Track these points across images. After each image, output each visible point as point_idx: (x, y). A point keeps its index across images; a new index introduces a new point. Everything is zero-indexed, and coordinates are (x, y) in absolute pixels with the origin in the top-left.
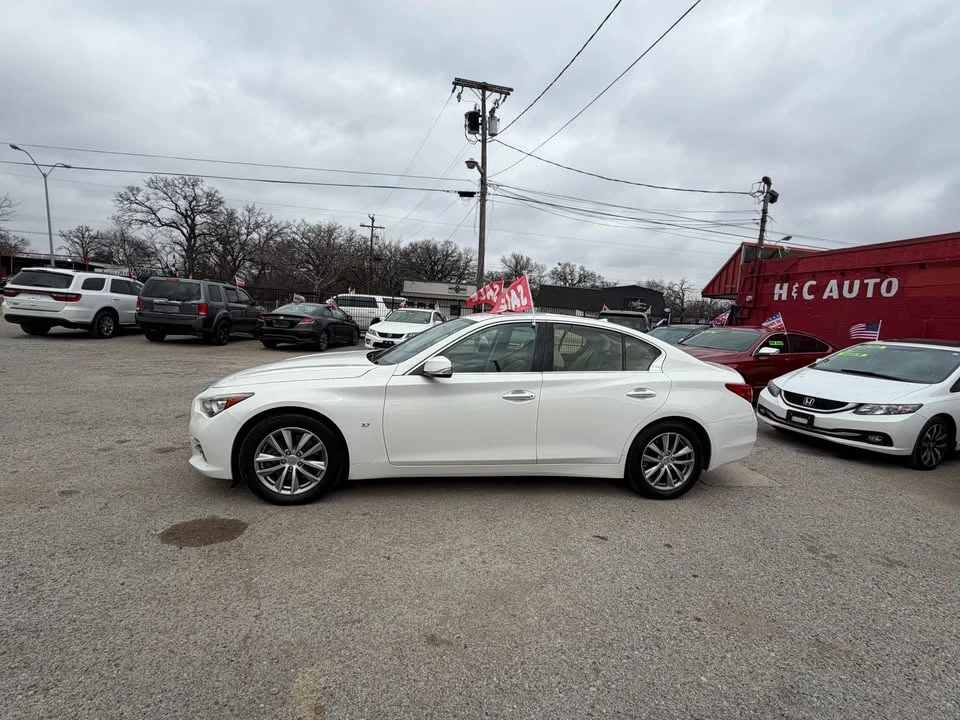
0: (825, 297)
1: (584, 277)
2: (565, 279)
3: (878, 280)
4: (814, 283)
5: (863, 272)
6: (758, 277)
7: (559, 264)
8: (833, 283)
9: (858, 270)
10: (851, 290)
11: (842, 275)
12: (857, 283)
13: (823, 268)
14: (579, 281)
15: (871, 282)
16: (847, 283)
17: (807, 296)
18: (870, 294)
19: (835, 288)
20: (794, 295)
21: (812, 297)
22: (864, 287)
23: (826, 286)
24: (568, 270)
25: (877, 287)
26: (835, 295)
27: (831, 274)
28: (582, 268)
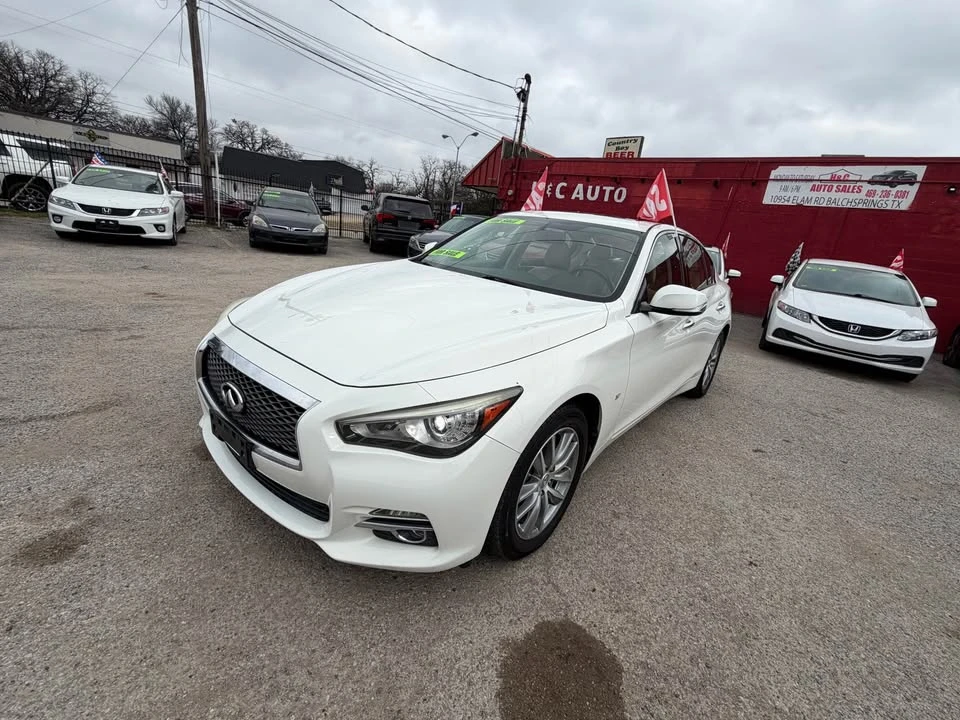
0: (573, 198)
1: (268, 142)
2: (243, 141)
3: (613, 188)
4: (565, 184)
5: (603, 180)
6: (517, 174)
7: (234, 121)
8: (580, 187)
9: (599, 178)
10: (593, 194)
11: (588, 180)
12: (598, 188)
13: (572, 173)
14: (261, 148)
15: (608, 189)
16: (590, 187)
17: (559, 196)
18: (606, 199)
19: (581, 191)
20: (549, 193)
21: (563, 197)
22: (602, 192)
23: (574, 188)
24: (245, 130)
25: (612, 193)
26: (581, 198)
27: (578, 178)
28: (265, 132)
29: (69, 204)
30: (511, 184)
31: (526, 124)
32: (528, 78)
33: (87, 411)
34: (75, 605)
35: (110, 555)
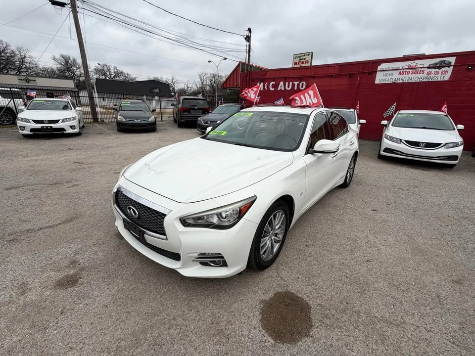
0: (279, 89)
1: (118, 74)
2: (105, 74)
3: (298, 83)
4: (274, 83)
5: (293, 79)
6: (249, 79)
7: (99, 64)
8: (282, 83)
10: (289, 87)
11: (285, 80)
12: (291, 83)
13: (277, 76)
14: (115, 77)
15: (296, 83)
16: (287, 83)
17: (271, 89)
18: (296, 88)
19: (283, 85)
20: (266, 88)
21: (274, 89)
22: (293, 85)
23: (279, 84)
24: (105, 68)
25: (298, 85)
26: (283, 89)
27: (280, 79)
28: (115, 68)
29: (27, 121)
30: (246, 85)
31: (251, 53)
32: (250, 30)
33: (64, 223)
34: (85, 302)
35: (92, 282)
